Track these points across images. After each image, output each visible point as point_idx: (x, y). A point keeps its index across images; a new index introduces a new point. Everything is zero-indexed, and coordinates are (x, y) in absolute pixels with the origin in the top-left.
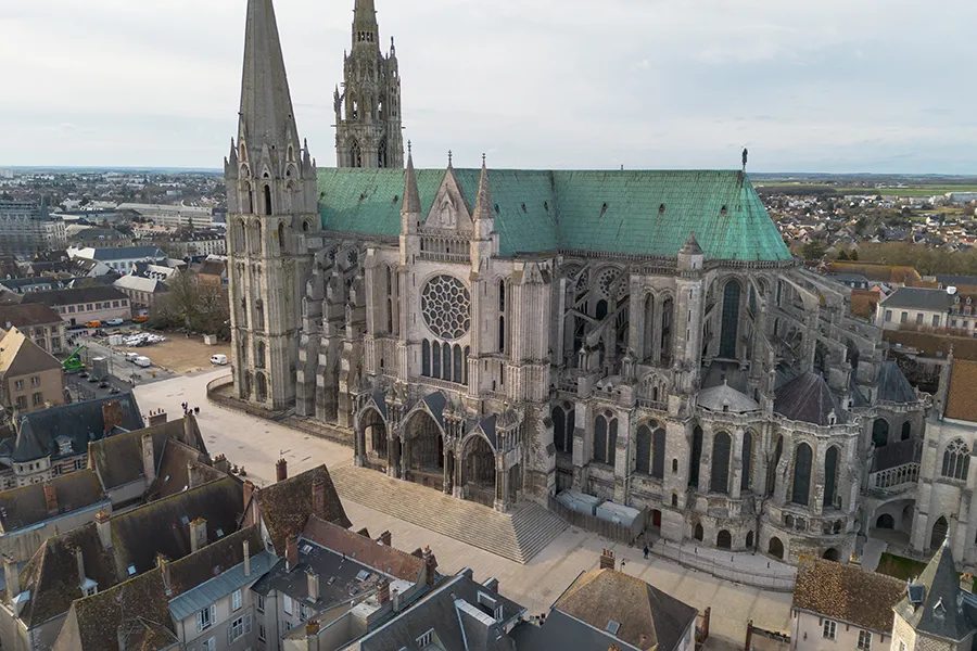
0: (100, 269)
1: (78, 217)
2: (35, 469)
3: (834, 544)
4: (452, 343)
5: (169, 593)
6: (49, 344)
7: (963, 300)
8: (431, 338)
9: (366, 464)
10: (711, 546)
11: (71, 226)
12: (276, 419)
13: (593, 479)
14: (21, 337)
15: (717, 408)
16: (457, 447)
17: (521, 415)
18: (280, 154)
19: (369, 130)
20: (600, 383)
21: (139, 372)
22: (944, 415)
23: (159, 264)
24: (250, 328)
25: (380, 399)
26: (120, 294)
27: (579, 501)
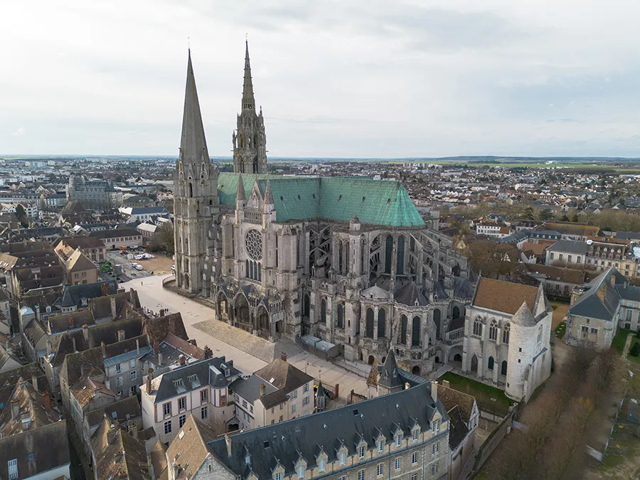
0: (133, 219)
1: (130, 189)
2: (70, 311)
3: (417, 364)
4: (257, 262)
5: (104, 357)
6: (98, 258)
7: (595, 247)
8: (249, 259)
9: (220, 319)
10: (366, 363)
11: (126, 195)
12: (192, 298)
13: (319, 330)
14: (79, 253)
15: (368, 296)
16: (254, 311)
17: (283, 297)
18: (198, 168)
19: (248, 154)
20: (323, 283)
21: (135, 272)
22: (473, 304)
23: (163, 217)
24: (183, 252)
25: (225, 288)
26: (138, 233)
27: (310, 339)
